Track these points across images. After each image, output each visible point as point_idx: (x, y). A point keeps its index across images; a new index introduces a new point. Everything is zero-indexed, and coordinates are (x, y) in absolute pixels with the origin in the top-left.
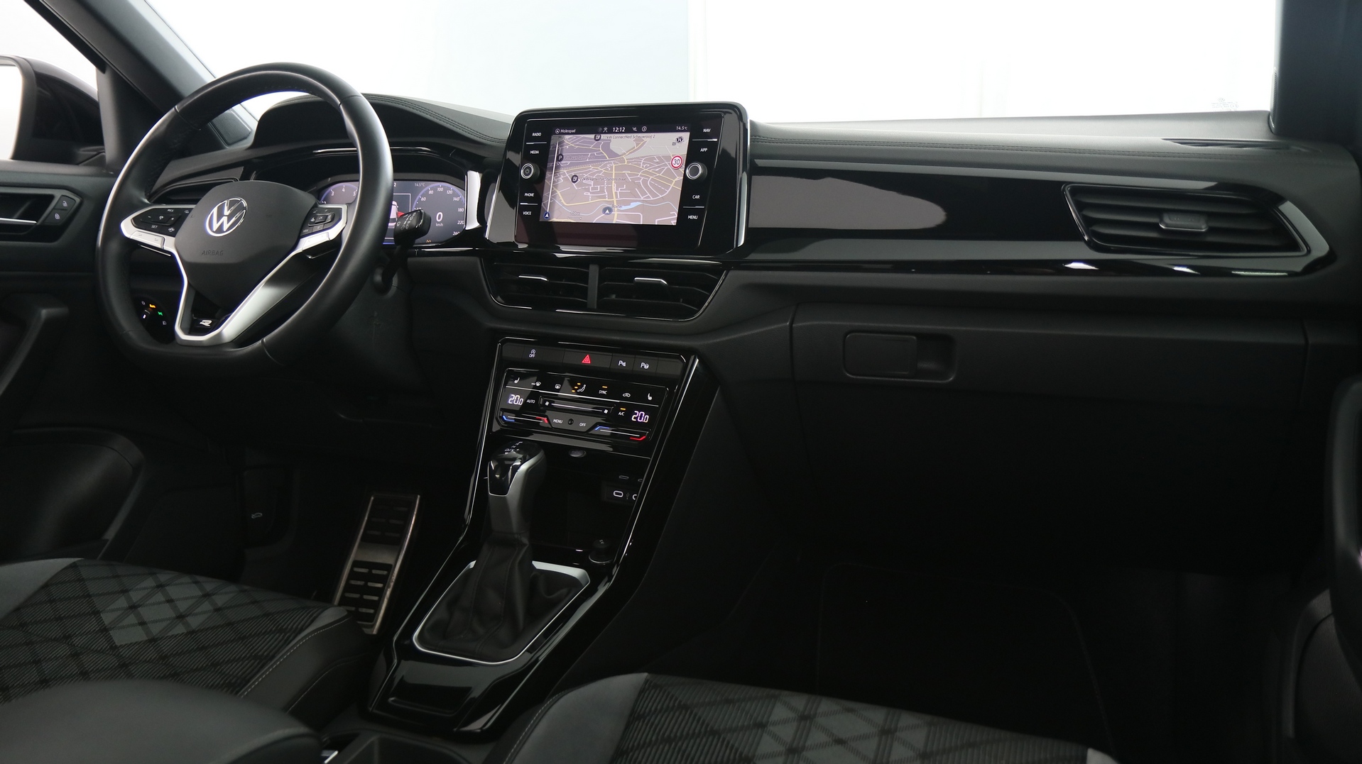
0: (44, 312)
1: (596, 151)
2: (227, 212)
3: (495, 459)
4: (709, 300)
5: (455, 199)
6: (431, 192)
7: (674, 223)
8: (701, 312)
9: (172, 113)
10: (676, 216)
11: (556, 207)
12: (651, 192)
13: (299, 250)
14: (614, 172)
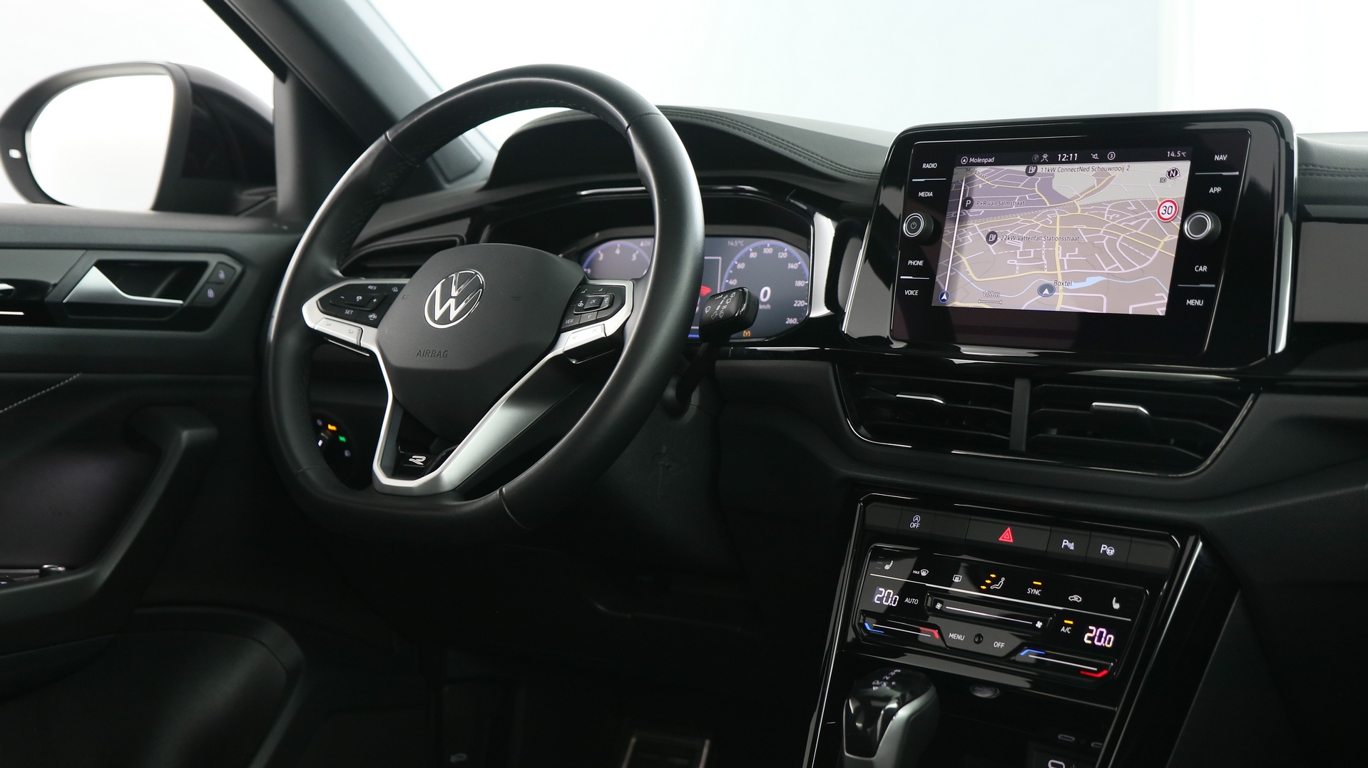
0: (185, 435)
1: (1028, 192)
2: (454, 293)
3: (856, 697)
4: (1223, 443)
5: (792, 266)
6: (753, 255)
7: (1161, 311)
8: (1208, 462)
9: (381, 143)
10: (1166, 300)
11: (960, 284)
12: (1122, 260)
13: (559, 350)
14: (1058, 227)
